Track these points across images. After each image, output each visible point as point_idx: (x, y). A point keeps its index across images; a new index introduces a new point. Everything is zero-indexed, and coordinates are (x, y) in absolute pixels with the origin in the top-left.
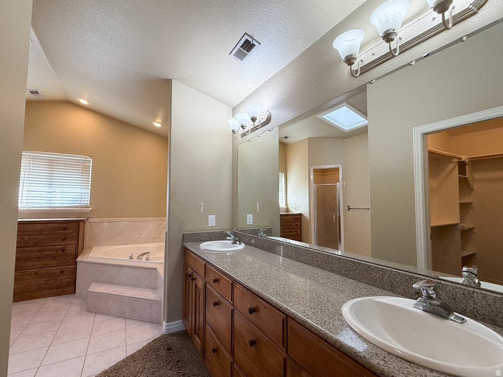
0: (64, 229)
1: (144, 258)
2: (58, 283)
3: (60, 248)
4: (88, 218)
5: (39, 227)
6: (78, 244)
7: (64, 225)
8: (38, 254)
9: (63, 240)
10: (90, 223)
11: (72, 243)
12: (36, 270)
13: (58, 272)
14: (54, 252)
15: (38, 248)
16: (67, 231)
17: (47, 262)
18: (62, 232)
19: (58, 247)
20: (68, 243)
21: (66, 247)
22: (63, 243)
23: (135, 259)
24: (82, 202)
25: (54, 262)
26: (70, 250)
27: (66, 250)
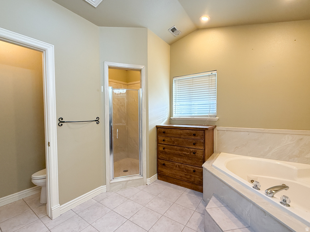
0: (194, 135)
1: (278, 196)
2: (192, 179)
3: (192, 151)
4: (216, 126)
5: (179, 132)
6: (205, 150)
7: (194, 132)
8: (180, 152)
9: (194, 144)
10: (218, 130)
11: (200, 148)
12: (179, 164)
13: (192, 170)
14: (189, 153)
15: (179, 148)
16: (196, 137)
17: (185, 160)
18: (193, 137)
19: (191, 150)
20: (197, 147)
21: (196, 151)
22: (194, 147)
23: (262, 192)
24: (210, 112)
25: (189, 161)
26: (199, 154)
27: (196, 154)
